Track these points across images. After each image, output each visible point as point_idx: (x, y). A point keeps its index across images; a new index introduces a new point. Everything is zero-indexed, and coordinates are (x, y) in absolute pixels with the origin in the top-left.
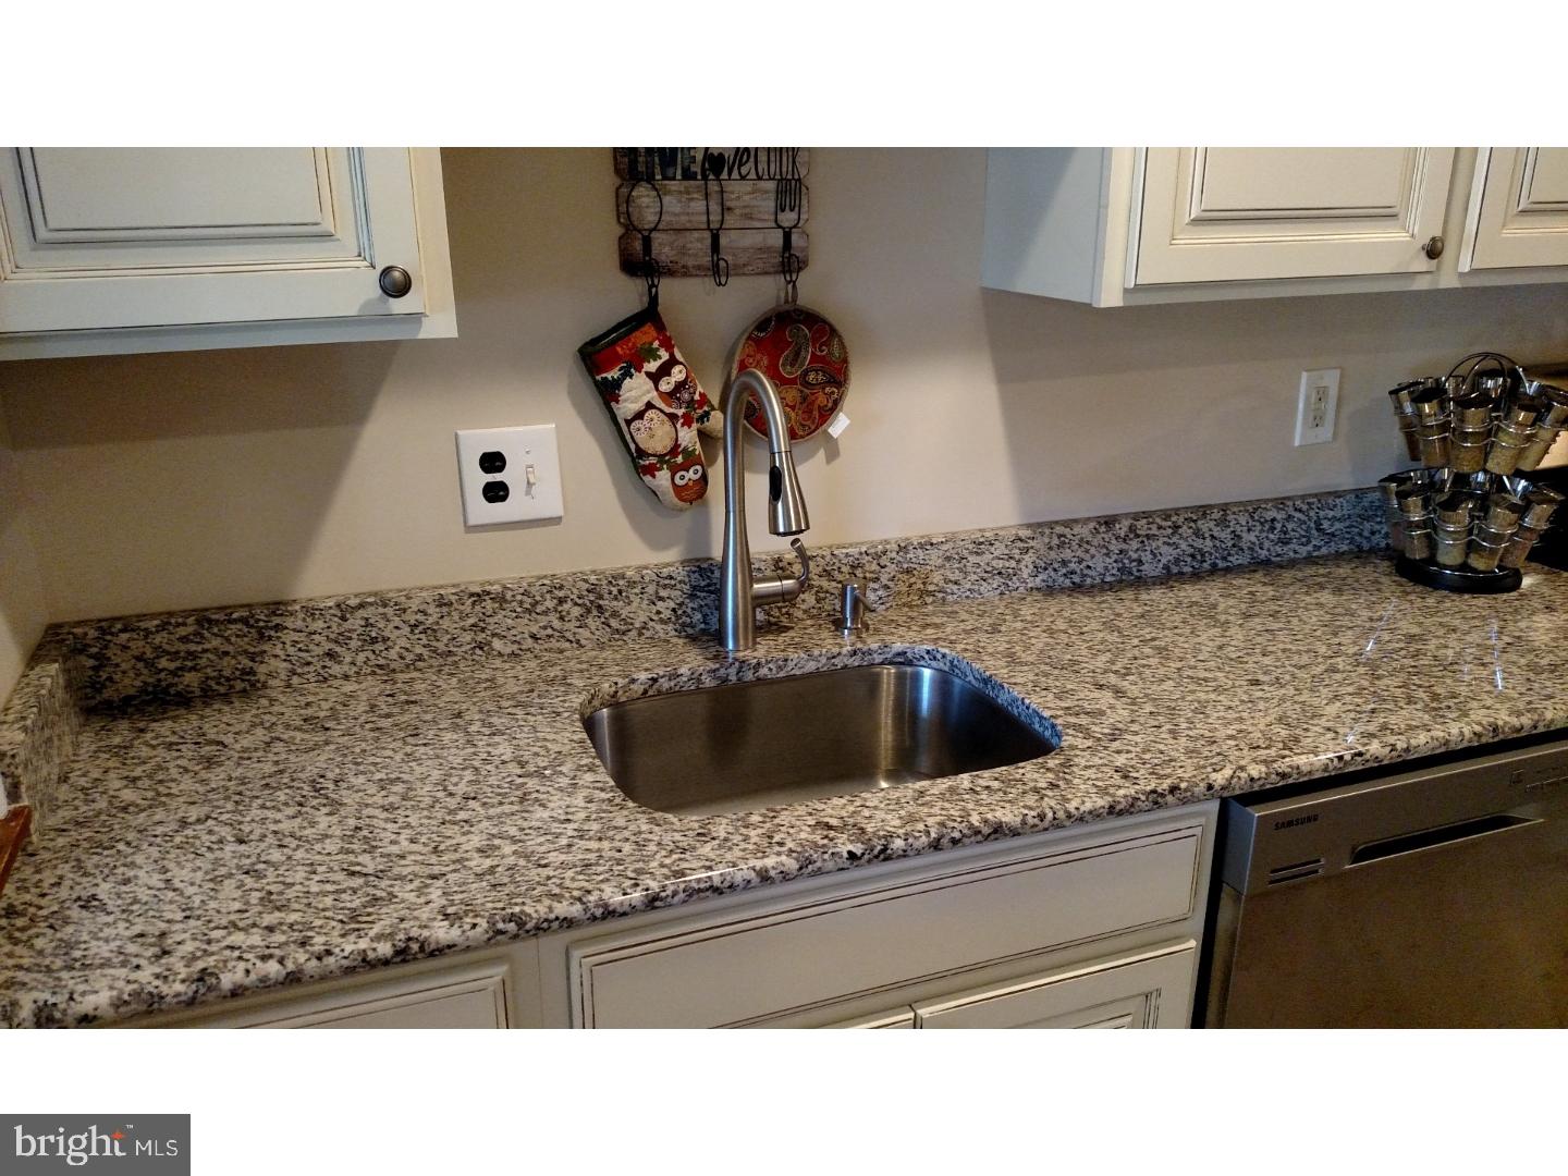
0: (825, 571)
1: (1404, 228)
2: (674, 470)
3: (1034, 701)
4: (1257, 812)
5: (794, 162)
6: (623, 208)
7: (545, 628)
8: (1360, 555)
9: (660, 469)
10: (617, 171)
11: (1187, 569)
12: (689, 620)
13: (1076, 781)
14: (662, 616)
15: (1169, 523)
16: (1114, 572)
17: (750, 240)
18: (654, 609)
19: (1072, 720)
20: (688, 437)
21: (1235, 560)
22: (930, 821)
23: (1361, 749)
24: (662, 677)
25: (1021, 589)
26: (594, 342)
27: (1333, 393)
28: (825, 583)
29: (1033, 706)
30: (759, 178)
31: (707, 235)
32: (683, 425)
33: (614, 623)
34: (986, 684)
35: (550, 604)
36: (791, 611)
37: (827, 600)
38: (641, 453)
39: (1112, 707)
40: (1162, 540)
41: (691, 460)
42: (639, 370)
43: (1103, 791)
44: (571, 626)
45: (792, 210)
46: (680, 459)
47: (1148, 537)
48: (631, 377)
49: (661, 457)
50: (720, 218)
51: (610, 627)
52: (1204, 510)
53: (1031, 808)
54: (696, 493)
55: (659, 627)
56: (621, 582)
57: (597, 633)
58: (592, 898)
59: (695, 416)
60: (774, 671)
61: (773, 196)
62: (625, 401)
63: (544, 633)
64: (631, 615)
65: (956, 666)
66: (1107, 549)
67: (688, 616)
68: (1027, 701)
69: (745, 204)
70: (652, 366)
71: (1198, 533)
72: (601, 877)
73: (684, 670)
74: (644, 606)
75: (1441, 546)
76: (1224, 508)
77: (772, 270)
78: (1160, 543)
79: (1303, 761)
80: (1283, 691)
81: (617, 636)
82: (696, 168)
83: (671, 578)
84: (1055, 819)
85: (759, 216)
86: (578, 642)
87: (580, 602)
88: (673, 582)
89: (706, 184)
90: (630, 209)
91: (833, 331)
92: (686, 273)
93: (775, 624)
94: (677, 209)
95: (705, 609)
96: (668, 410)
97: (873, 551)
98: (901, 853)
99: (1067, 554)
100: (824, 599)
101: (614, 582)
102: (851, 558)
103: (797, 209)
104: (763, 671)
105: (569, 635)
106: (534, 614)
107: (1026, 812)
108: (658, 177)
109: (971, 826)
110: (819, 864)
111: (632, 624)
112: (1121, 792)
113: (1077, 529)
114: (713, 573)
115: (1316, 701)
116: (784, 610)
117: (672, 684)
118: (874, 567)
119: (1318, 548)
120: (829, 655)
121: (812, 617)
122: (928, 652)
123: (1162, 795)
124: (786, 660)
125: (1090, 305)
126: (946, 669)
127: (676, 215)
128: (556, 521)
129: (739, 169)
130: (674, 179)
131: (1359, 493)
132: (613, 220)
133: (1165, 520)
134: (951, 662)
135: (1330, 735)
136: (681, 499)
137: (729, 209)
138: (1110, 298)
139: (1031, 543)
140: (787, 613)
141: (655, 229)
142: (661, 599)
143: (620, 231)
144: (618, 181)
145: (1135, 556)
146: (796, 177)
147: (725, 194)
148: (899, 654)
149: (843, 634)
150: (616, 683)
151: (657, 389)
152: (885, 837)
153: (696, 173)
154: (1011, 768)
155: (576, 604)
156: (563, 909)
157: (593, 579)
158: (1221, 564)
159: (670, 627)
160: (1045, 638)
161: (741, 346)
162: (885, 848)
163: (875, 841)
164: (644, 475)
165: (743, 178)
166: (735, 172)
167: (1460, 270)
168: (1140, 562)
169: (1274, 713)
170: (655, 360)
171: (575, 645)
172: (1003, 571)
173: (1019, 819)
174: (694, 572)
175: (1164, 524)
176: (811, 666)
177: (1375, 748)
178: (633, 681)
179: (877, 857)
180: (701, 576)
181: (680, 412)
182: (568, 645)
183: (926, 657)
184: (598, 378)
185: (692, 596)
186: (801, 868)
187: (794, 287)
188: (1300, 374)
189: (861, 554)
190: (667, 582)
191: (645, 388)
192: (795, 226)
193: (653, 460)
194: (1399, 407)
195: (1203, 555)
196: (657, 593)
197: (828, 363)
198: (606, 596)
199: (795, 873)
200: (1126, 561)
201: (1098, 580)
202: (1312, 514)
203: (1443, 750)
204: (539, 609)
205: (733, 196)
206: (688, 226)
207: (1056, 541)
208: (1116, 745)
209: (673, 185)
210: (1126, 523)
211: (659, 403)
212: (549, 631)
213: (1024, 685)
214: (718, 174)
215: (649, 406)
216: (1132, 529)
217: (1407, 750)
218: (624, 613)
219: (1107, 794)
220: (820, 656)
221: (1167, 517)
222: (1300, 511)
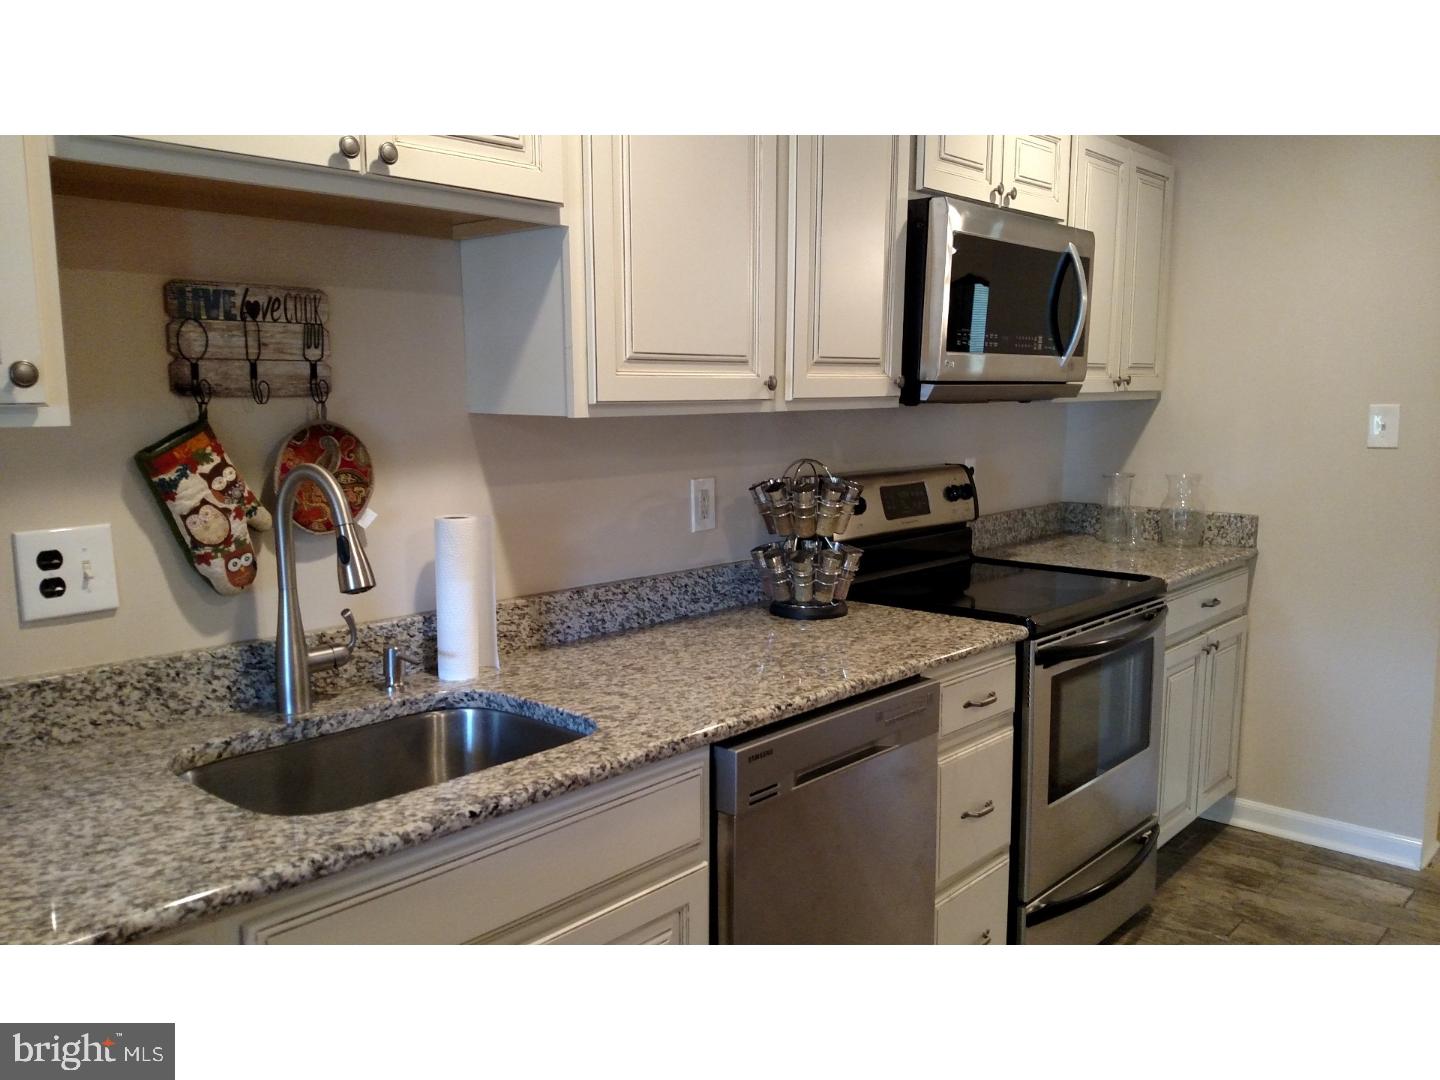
0: (363, 643)
1: (752, 371)
2: (228, 557)
3: (566, 709)
4: (737, 751)
5: (316, 311)
6: (173, 341)
7: (105, 713)
8: (743, 607)
9: (216, 557)
10: (167, 310)
11: (635, 625)
12: (242, 696)
13: (618, 744)
14: (218, 694)
15: (620, 591)
16: (588, 630)
17: (283, 369)
18: (210, 688)
19: (599, 714)
20: (239, 528)
21: (666, 616)
22: (525, 782)
23: (789, 701)
24: (235, 740)
25: (522, 648)
26: (149, 450)
27: (712, 494)
28: (363, 654)
29: (566, 711)
30: (289, 322)
31: (248, 364)
32: (235, 518)
33: (173, 704)
34: (522, 707)
35: (110, 689)
36: (335, 681)
37: (366, 669)
38: (197, 544)
39: (622, 703)
40: (616, 603)
41: (242, 549)
42: (194, 471)
43: (640, 746)
44: (131, 709)
45: (316, 347)
46: (233, 548)
47: (606, 601)
48: (187, 477)
49: (215, 547)
50: (257, 351)
51: (168, 707)
52: (642, 581)
53: (593, 763)
54: (245, 579)
55: (215, 704)
56: (179, 665)
57: (156, 714)
58: (268, 873)
59: (245, 511)
60: (335, 725)
61: (300, 336)
62: (181, 498)
63: (104, 718)
64: (189, 695)
65: (492, 701)
66: (580, 611)
67: (243, 692)
68: (561, 709)
69: (278, 341)
70: (206, 468)
71: (638, 597)
72: (267, 860)
73: (253, 732)
74: (201, 686)
75: (797, 590)
76: (654, 579)
77: (302, 393)
78: (615, 606)
79: (759, 713)
80: (729, 680)
81: (176, 716)
82: (236, 312)
83: (225, 657)
84: (612, 768)
85: (289, 351)
86: (138, 724)
87: (139, 685)
88: (227, 661)
89: (245, 325)
90: (180, 342)
91: (358, 442)
92: (229, 394)
93: (322, 693)
94: (221, 342)
95: (258, 685)
96: (221, 505)
97: (403, 623)
98: (508, 808)
99: (553, 617)
100: (364, 668)
101: (172, 665)
102: (385, 631)
103: (320, 347)
104: (326, 727)
105: (129, 719)
106: (94, 701)
107: (592, 765)
108: (204, 317)
109: (556, 781)
110: (448, 825)
111: (189, 704)
112: (651, 745)
113: (558, 597)
114: (263, 651)
115: (752, 682)
116: (329, 681)
117: (244, 745)
118: (405, 637)
119: (716, 604)
120: (382, 707)
121: (354, 685)
122: (466, 695)
123: (677, 743)
124: (345, 715)
125: (566, 418)
126: (484, 705)
127: (220, 347)
128: (110, 612)
129: (272, 315)
130: (217, 319)
131: (737, 566)
132: (164, 351)
133: (617, 588)
134: (488, 699)
135: (768, 697)
136: (235, 584)
137: (265, 345)
138: (581, 412)
139: (526, 610)
140: (332, 683)
141: (201, 358)
142: (217, 678)
143: (170, 359)
144: (167, 319)
145: (599, 617)
146: (319, 322)
147: (261, 333)
148: (441, 701)
149: (387, 692)
150: (193, 749)
151: (210, 487)
152: (496, 797)
153: (236, 316)
154: (570, 745)
155: (136, 688)
156: (244, 884)
157: (151, 663)
158: (657, 620)
159: (226, 704)
160: (554, 673)
161: (282, 451)
162: (496, 807)
163: (489, 801)
164: (199, 564)
165: (275, 321)
166: (269, 315)
167: (787, 399)
168: (603, 621)
169: (729, 692)
170: (208, 463)
171: (135, 728)
172: (508, 634)
173: (588, 771)
174: (246, 651)
175: (616, 591)
176: (367, 719)
177: (798, 700)
178: (208, 745)
179: (491, 813)
180: (253, 654)
181: (232, 506)
182: (127, 728)
183: (465, 699)
184: (156, 479)
185: (246, 674)
186: (434, 829)
187: (323, 406)
188: (690, 482)
189: (393, 626)
190: (222, 661)
191: (203, 486)
192: (319, 360)
193: (208, 550)
194: (757, 498)
195: (644, 614)
196: (212, 672)
197: (355, 467)
198: (164, 678)
199: (430, 833)
200: (594, 621)
201: (576, 638)
202: (710, 580)
203: (836, 699)
204: (99, 695)
205: (268, 335)
206: (229, 356)
207: (544, 608)
208: (635, 721)
209: (220, 324)
210: (591, 592)
211: (212, 499)
212: (109, 717)
213: (554, 700)
214: (254, 316)
215: (204, 502)
216: (596, 596)
217: (816, 700)
218: (181, 693)
219: (643, 746)
220: (375, 708)
221: (618, 586)
222: (702, 578)
